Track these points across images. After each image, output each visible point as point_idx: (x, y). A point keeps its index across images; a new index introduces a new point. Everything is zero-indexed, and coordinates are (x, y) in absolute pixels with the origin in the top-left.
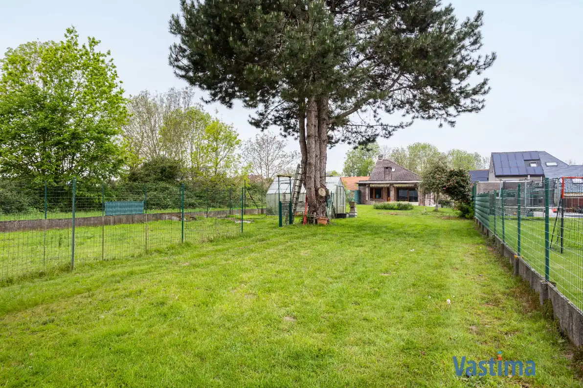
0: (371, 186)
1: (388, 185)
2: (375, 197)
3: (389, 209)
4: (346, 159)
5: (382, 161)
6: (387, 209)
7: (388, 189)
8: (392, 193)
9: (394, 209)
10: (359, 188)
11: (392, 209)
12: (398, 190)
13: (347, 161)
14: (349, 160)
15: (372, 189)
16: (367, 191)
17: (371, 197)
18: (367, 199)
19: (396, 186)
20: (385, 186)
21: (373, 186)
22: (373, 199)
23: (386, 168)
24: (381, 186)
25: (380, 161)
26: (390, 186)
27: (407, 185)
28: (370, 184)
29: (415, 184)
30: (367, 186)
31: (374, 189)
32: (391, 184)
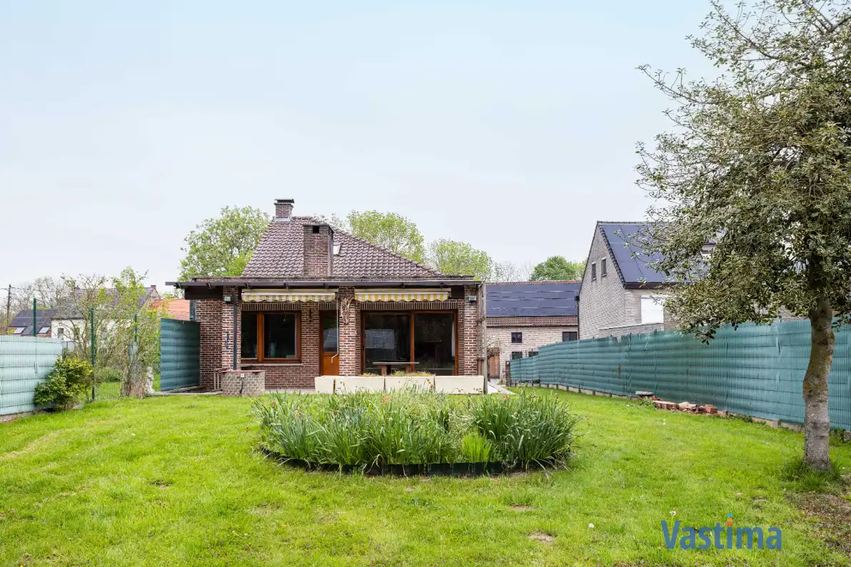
0: (247, 296)
1: (330, 296)
2: (266, 353)
3: (415, 470)
4: (186, 255)
5: (288, 220)
6: (397, 471)
7: (328, 317)
8: (347, 337)
10: (192, 311)
12: (370, 318)
13: (190, 259)
14: (195, 257)
15: (250, 317)
16: (229, 323)
17: (248, 350)
18: (227, 360)
19: (367, 298)
20: (316, 300)
21: (258, 299)
22: (257, 361)
23: (311, 229)
24: (293, 297)
25: (284, 220)
26: (339, 299)
27: (419, 296)
28: (240, 289)
29: (450, 290)
30: (228, 299)
31: (263, 312)
32: (345, 290)
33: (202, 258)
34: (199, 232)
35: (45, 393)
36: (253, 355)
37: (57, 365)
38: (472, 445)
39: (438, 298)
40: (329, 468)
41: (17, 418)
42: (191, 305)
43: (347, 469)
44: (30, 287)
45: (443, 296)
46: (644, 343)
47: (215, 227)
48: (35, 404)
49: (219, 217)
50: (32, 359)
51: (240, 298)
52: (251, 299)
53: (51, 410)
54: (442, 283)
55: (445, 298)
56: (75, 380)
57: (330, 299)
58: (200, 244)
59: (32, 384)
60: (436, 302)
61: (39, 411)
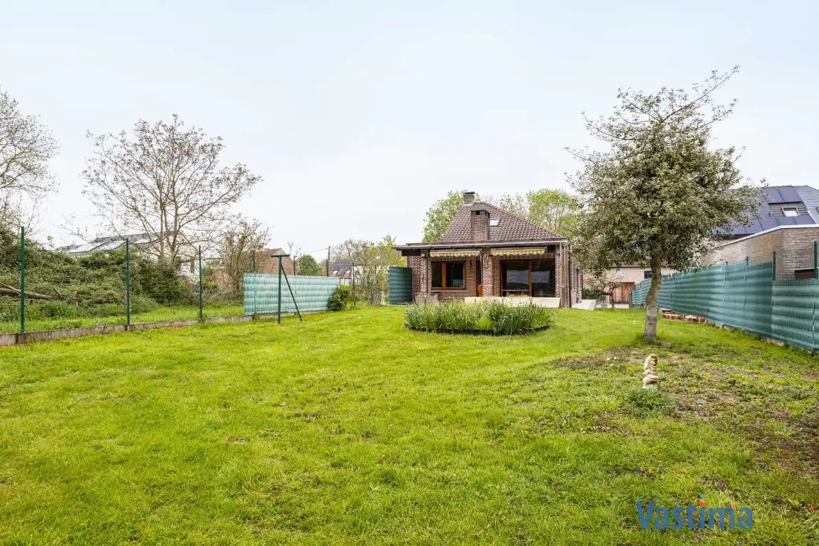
0: (433, 254)
1: (477, 253)
2: (448, 284)
4: (427, 223)
5: (471, 205)
7: (478, 264)
8: (487, 274)
9: (476, 332)
10: (408, 262)
11: (467, 329)
12: (505, 265)
13: (429, 226)
14: (433, 225)
15: (436, 264)
16: (425, 268)
17: (436, 283)
19: (497, 254)
20: (470, 255)
21: (438, 255)
22: (442, 289)
23: (475, 213)
24: (458, 254)
25: (469, 205)
26: (482, 255)
27: (527, 252)
28: (429, 250)
29: (546, 247)
30: (423, 255)
31: (445, 262)
32: (485, 249)
33: (437, 225)
34: (434, 208)
35: (332, 302)
36: (440, 285)
37: (337, 289)
38: (483, 322)
39: (539, 252)
40: (424, 330)
41: (321, 312)
42: (408, 259)
43: (430, 331)
44: (342, 246)
45: (542, 252)
46: (680, 279)
47: (444, 204)
48: (328, 307)
49: (446, 198)
50: (326, 287)
51: (429, 255)
52: (435, 255)
53: (335, 310)
54: (540, 244)
55: (543, 252)
56: (345, 297)
57: (477, 254)
58: (435, 216)
59: (327, 298)
60: (538, 255)
61: (330, 310)
